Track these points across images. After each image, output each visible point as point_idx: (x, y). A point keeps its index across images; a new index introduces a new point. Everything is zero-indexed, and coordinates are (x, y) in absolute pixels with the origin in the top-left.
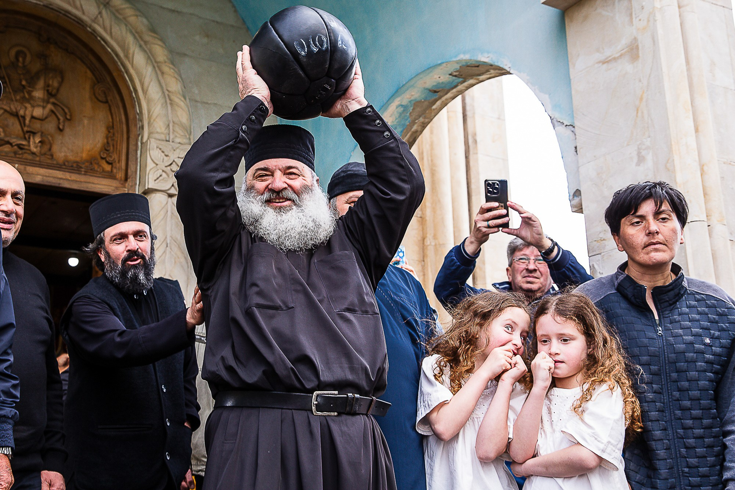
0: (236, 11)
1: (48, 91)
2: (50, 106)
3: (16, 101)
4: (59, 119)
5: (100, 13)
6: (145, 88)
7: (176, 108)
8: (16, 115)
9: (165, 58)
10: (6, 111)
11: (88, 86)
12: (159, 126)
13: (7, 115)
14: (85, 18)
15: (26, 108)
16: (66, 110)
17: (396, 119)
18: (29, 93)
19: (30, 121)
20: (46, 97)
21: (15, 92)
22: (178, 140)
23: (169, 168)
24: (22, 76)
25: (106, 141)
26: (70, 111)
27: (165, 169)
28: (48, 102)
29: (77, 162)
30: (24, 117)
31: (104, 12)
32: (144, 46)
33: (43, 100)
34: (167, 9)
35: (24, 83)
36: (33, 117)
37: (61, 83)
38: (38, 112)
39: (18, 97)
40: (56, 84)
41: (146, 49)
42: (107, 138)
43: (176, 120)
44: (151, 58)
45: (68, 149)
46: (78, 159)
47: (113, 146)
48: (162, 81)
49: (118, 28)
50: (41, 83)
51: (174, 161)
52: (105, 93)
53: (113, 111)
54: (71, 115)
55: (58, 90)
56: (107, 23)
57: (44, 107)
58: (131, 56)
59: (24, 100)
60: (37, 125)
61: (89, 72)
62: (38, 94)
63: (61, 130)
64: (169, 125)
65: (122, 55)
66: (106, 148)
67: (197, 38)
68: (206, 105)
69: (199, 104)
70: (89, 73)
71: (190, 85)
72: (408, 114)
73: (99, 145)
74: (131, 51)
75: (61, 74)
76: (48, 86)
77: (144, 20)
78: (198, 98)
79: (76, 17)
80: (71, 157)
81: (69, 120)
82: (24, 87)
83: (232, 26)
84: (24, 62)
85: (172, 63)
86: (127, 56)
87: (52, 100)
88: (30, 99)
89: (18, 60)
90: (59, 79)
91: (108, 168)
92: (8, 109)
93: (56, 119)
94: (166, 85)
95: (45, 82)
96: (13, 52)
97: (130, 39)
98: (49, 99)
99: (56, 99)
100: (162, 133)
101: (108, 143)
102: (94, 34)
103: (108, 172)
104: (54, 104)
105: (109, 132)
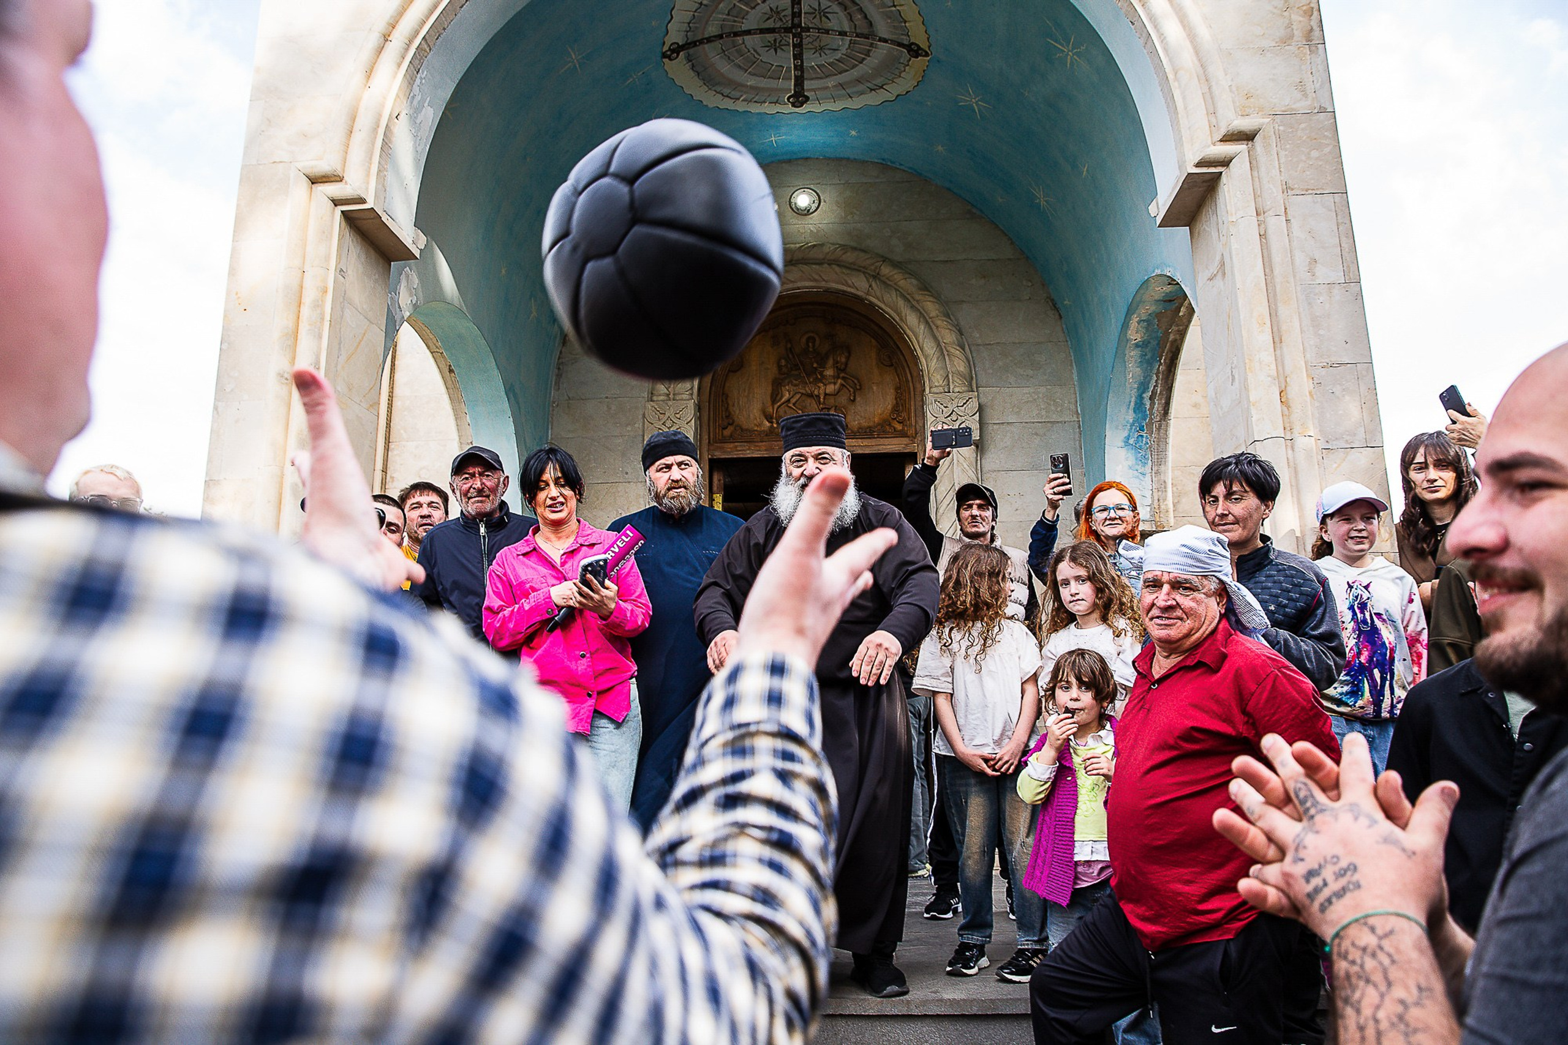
0: (1012, 243)
1: (837, 367)
2: (839, 381)
3: (810, 383)
4: (850, 391)
5: (870, 286)
6: (921, 344)
7: (953, 358)
8: (811, 396)
9: (937, 312)
10: (802, 394)
11: (873, 355)
12: (938, 379)
13: (804, 398)
14: (859, 293)
15: (819, 387)
16: (856, 381)
17: (1145, 334)
18: (821, 373)
19: (824, 399)
20: (836, 374)
21: (808, 375)
22: (957, 390)
23: (949, 418)
24: (813, 360)
25: (895, 402)
26: (859, 382)
27: (944, 420)
28: (838, 378)
29: (870, 427)
30: (818, 396)
31: (874, 284)
32: (917, 306)
33: (834, 377)
34: (941, 261)
35: (815, 365)
36: (826, 394)
37: (848, 358)
38: (831, 389)
39: (811, 380)
40: (843, 360)
41: (919, 308)
42: (896, 399)
43: (954, 370)
44: (923, 316)
45: (861, 417)
46: (871, 424)
47: (902, 405)
48: (938, 334)
49: (889, 296)
50: (831, 362)
51: (953, 411)
52: (889, 357)
53: (899, 372)
54: (860, 386)
55: (846, 364)
56: (878, 294)
57: (835, 384)
58: (904, 318)
59: (817, 381)
60: (831, 401)
61: (873, 340)
62: (829, 372)
63: (854, 401)
64: (948, 376)
65: (897, 319)
66: (896, 409)
67: (973, 281)
68: (989, 347)
69: (981, 347)
70: (874, 342)
71: (970, 330)
72: (1156, 326)
73: (890, 407)
74: (903, 315)
75: (848, 350)
76: (837, 363)
77: (914, 282)
78: (980, 342)
79: (852, 293)
80: (865, 424)
81: (860, 389)
82: (816, 368)
83: (1010, 259)
84: (814, 346)
85: (947, 316)
86: (901, 319)
87: (842, 375)
88: (822, 379)
89: (808, 346)
90: (846, 354)
91: (899, 427)
92: (804, 392)
93: (847, 391)
94: (942, 338)
95: (834, 360)
96: (804, 340)
97: (901, 303)
98: (838, 374)
99: (846, 373)
100: (940, 386)
101: (897, 403)
102: (872, 305)
103: (900, 431)
104: (843, 378)
105: (897, 393)
